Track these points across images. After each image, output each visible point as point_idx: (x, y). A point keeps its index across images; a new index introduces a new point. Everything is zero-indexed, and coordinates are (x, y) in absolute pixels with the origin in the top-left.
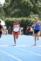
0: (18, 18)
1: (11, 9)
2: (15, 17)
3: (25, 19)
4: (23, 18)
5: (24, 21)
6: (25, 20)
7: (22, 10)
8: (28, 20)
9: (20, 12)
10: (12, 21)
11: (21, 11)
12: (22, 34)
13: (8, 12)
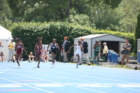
0: (43, 22)
1: (25, 2)
2: (36, 21)
3: (58, 24)
4: (53, 23)
5: (57, 28)
6: (59, 28)
7: (50, 4)
8: (64, 28)
9: (45, 9)
10: (29, 31)
11: (48, 7)
12: (51, 59)
13: (18, 10)
